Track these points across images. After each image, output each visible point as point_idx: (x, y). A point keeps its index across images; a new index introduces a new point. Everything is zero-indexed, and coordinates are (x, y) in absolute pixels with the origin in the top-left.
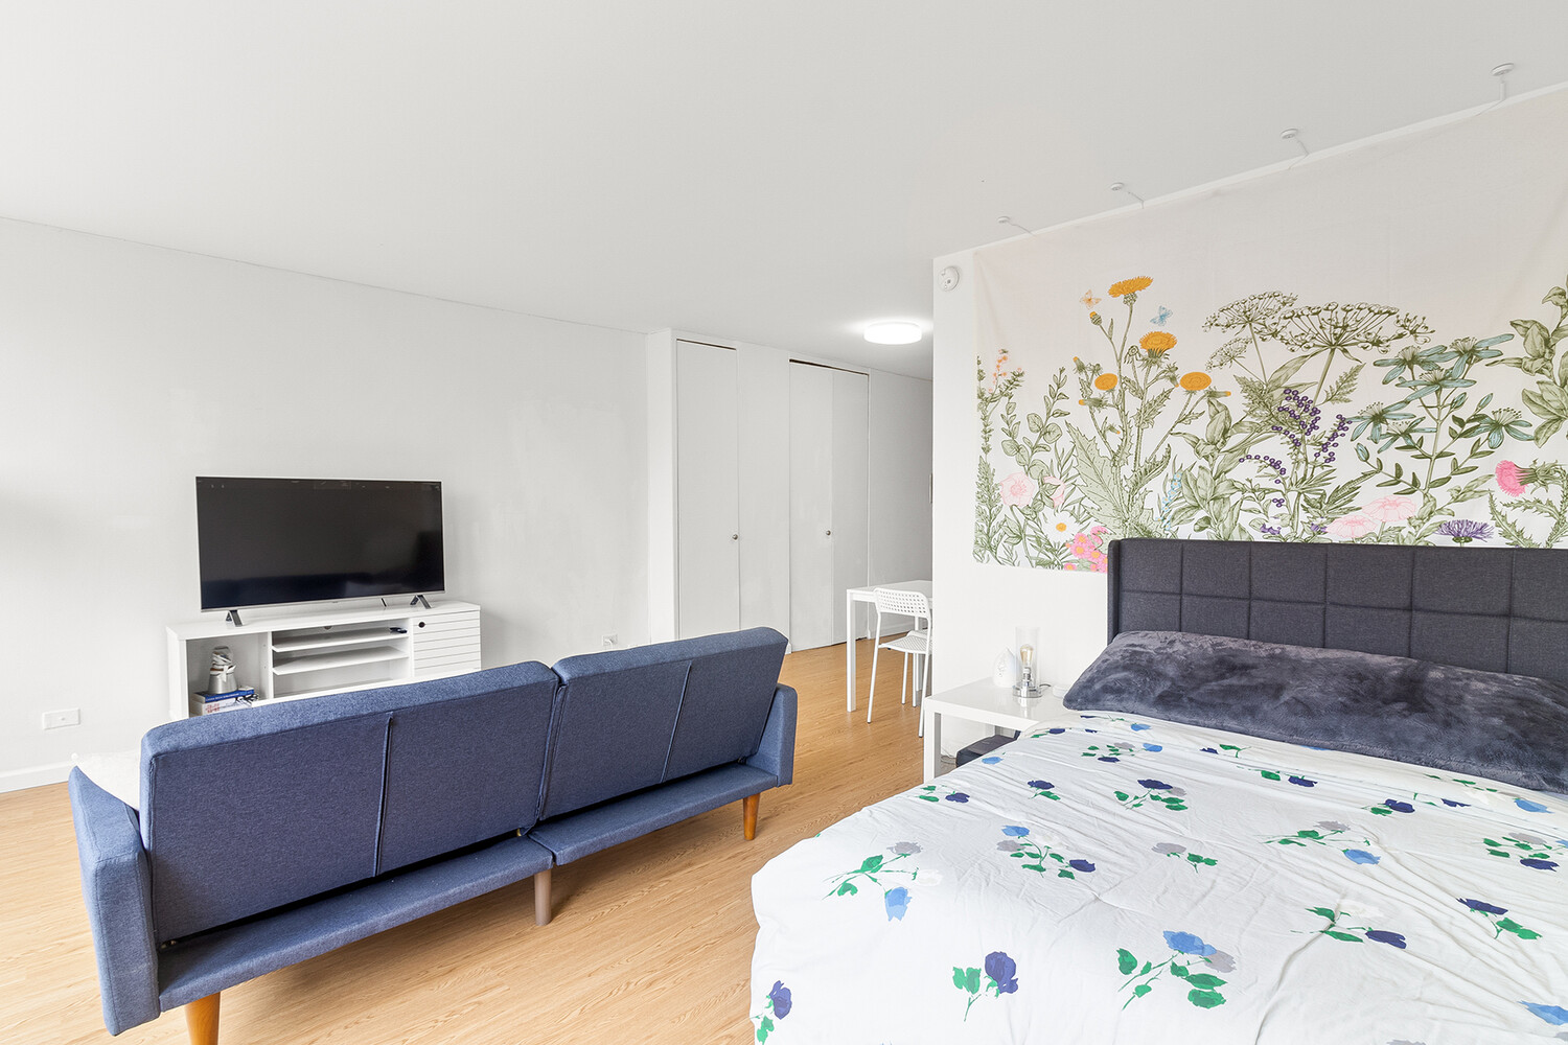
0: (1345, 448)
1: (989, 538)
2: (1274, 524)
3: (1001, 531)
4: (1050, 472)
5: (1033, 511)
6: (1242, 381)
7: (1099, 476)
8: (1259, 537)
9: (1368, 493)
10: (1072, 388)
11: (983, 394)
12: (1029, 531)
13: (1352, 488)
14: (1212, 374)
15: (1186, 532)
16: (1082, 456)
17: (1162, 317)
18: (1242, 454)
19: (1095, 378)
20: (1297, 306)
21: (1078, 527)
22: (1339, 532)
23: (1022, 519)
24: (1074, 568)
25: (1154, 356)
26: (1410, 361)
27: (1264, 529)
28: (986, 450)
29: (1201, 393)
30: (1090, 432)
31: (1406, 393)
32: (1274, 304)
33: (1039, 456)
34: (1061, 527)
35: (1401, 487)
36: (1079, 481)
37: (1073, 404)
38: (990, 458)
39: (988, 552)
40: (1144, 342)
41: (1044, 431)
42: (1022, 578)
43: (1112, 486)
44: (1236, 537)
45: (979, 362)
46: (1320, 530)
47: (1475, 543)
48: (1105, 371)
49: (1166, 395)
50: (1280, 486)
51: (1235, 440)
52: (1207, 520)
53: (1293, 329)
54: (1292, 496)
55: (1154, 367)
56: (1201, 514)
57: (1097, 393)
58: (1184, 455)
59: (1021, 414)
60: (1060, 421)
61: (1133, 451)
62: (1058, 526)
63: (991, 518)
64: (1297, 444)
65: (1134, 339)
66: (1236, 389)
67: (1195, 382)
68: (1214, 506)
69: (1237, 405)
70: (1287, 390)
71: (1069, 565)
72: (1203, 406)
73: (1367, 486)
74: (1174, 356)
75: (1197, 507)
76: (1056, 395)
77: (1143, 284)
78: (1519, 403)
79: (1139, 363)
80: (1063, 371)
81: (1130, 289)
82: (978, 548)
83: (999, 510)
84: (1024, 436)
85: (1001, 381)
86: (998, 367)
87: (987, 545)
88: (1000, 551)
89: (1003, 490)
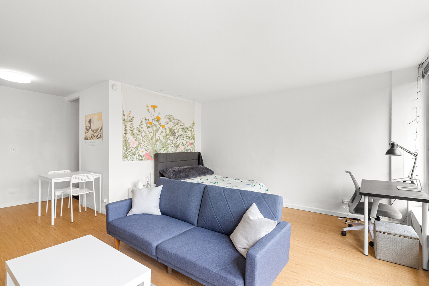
0: (178, 139)
1: (126, 155)
2: (172, 150)
3: (130, 153)
4: (140, 140)
5: (137, 148)
6: (168, 127)
7: (149, 141)
8: (171, 152)
9: (181, 146)
10: (144, 122)
11: (125, 120)
12: (136, 153)
13: (179, 145)
14: (165, 125)
15: (162, 152)
16: (146, 137)
17: (159, 114)
18: (168, 139)
19: (148, 122)
20: (174, 118)
21: (145, 152)
22: (178, 151)
23: (135, 150)
24: (145, 160)
25: (158, 120)
26: (183, 129)
27: (171, 151)
28: (126, 134)
29: (164, 128)
30: (148, 133)
31: (183, 133)
32: (172, 117)
33: (138, 136)
34: (143, 152)
35: (183, 145)
36: (146, 142)
37: (144, 126)
38: (127, 136)
39: (126, 158)
40: (157, 117)
41: (139, 131)
42: (136, 164)
43: (151, 143)
44: (168, 152)
45: (123, 112)
46: (176, 151)
47: (188, 152)
48: (150, 121)
49: (159, 128)
50: (172, 144)
51: (168, 137)
52: (165, 149)
53: (174, 121)
54: (174, 145)
55: (158, 122)
56: (164, 148)
57: (149, 125)
58: (162, 139)
59: (134, 126)
60: (142, 129)
61: (155, 137)
62: (142, 152)
63: (127, 150)
64: (174, 138)
65: (155, 117)
66: (168, 129)
67: (163, 126)
68: (166, 147)
69: (168, 131)
70: (173, 130)
71: (144, 160)
72: (164, 131)
73: (180, 144)
74: (160, 121)
75: (164, 147)
76: (141, 124)
77: (156, 107)
78: (190, 136)
79: (156, 121)
80: (142, 119)
81: (154, 107)
82: (124, 158)
83: (129, 148)
84: (135, 131)
85: (130, 118)
86: (129, 114)
87: (125, 157)
88: (129, 158)
89: (131, 143)
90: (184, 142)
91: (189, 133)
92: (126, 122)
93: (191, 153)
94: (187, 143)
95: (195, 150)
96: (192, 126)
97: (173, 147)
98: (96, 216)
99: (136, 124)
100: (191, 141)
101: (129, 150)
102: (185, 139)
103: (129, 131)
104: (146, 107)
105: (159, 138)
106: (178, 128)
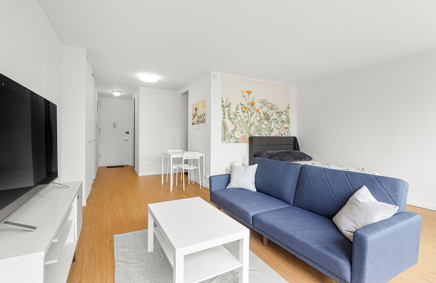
0: (272, 123)
1: (224, 137)
2: (266, 134)
3: (227, 136)
4: (237, 124)
5: (233, 131)
6: (263, 112)
7: (244, 125)
8: (265, 136)
9: (275, 130)
10: (240, 108)
11: (223, 106)
12: (233, 136)
13: (273, 129)
14: (260, 110)
15: (257, 135)
16: (242, 121)
17: (254, 99)
18: (263, 123)
20: (268, 102)
21: (241, 135)
22: (272, 135)
23: (232, 133)
24: (241, 143)
25: (252, 105)
26: (278, 113)
27: (265, 135)
28: (224, 118)
29: (258, 113)
30: (243, 117)
31: (277, 117)
32: (266, 101)
33: (235, 120)
35: (277, 129)
36: (242, 126)
37: (240, 111)
38: (225, 120)
39: (224, 141)
40: (251, 102)
41: (236, 116)
42: (232, 146)
43: (246, 127)
44: (262, 136)
45: (222, 99)
46: (270, 135)
47: (282, 136)
48: (245, 106)
49: (254, 112)
50: (267, 128)
51: (262, 121)
52: (259, 133)
53: (268, 105)
54: (268, 130)
55: (252, 107)
56: (258, 132)
57: (244, 110)
58: (256, 123)
59: (231, 111)
60: (238, 114)
61: (249, 121)
62: (238, 134)
63: (225, 133)
64: (268, 122)
66: (262, 113)
67: (257, 111)
68: (260, 131)
69: (262, 115)
70: (267, 114)
72: (258, 115)
73: (274, 128)
74: (255, 106)
75: (258, 131)
76: (237, 109)
77: (251, 92)
78: (285, 119)
79: (250, 106)
80: (238, 104)
81: (249, 93)
82: (222, 140)
83: (227, 131)
84: (232, 116)
85: (227, 104)
86: (227, 100)
87: (224, 139)
88: (227, 140)
89: (228, 127)
90: (278, 126)
91: (284, 117)
92: (225, 107)
93: (286, 137)
94: (281, 127)
95: (290, 135)
96: (287, 110)
97: (267, 131)
98: (201, 189)
99: (233, 109)
100: (286, 125)
101: (227, 133)
102: (280, 123)
103: (227, 116)
104: (242, 93)
105: (253, 122)
106: (272, 112)
